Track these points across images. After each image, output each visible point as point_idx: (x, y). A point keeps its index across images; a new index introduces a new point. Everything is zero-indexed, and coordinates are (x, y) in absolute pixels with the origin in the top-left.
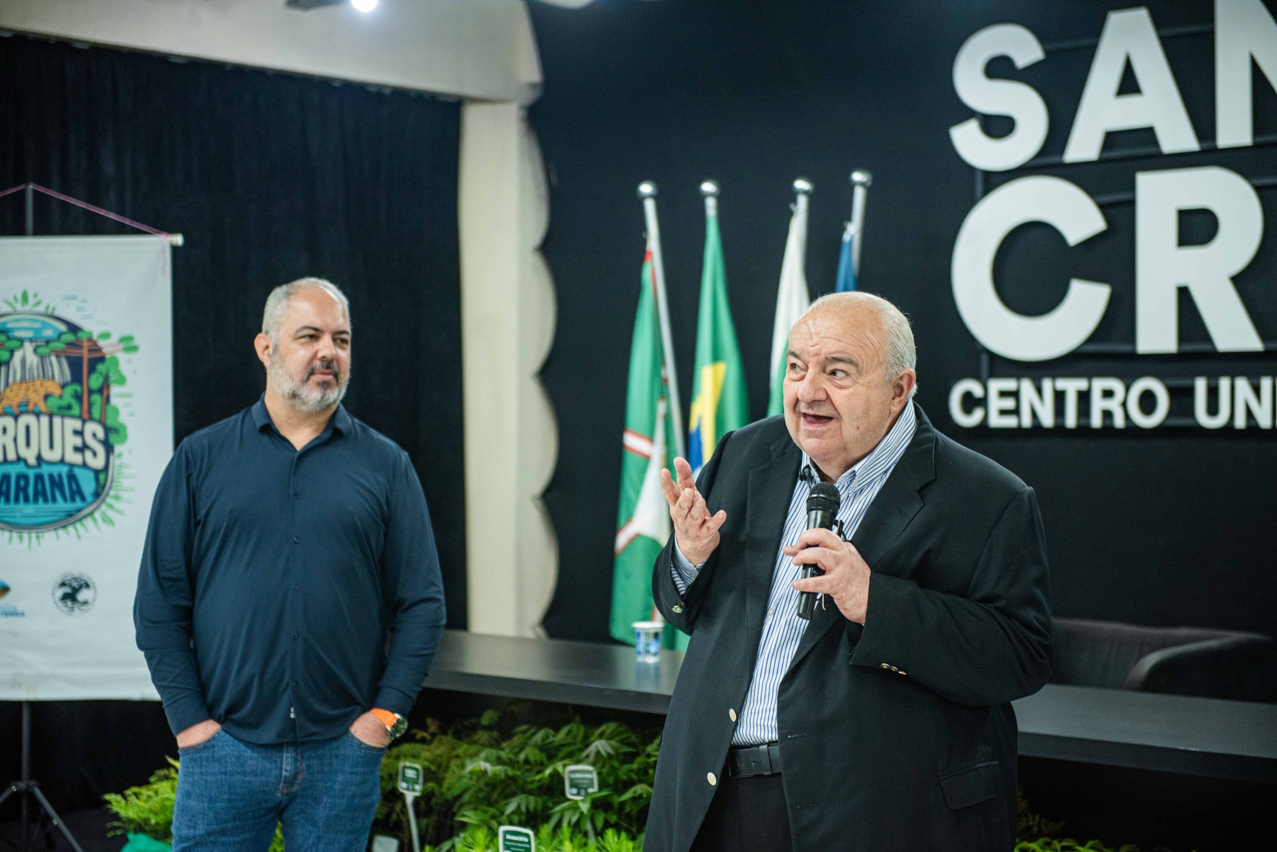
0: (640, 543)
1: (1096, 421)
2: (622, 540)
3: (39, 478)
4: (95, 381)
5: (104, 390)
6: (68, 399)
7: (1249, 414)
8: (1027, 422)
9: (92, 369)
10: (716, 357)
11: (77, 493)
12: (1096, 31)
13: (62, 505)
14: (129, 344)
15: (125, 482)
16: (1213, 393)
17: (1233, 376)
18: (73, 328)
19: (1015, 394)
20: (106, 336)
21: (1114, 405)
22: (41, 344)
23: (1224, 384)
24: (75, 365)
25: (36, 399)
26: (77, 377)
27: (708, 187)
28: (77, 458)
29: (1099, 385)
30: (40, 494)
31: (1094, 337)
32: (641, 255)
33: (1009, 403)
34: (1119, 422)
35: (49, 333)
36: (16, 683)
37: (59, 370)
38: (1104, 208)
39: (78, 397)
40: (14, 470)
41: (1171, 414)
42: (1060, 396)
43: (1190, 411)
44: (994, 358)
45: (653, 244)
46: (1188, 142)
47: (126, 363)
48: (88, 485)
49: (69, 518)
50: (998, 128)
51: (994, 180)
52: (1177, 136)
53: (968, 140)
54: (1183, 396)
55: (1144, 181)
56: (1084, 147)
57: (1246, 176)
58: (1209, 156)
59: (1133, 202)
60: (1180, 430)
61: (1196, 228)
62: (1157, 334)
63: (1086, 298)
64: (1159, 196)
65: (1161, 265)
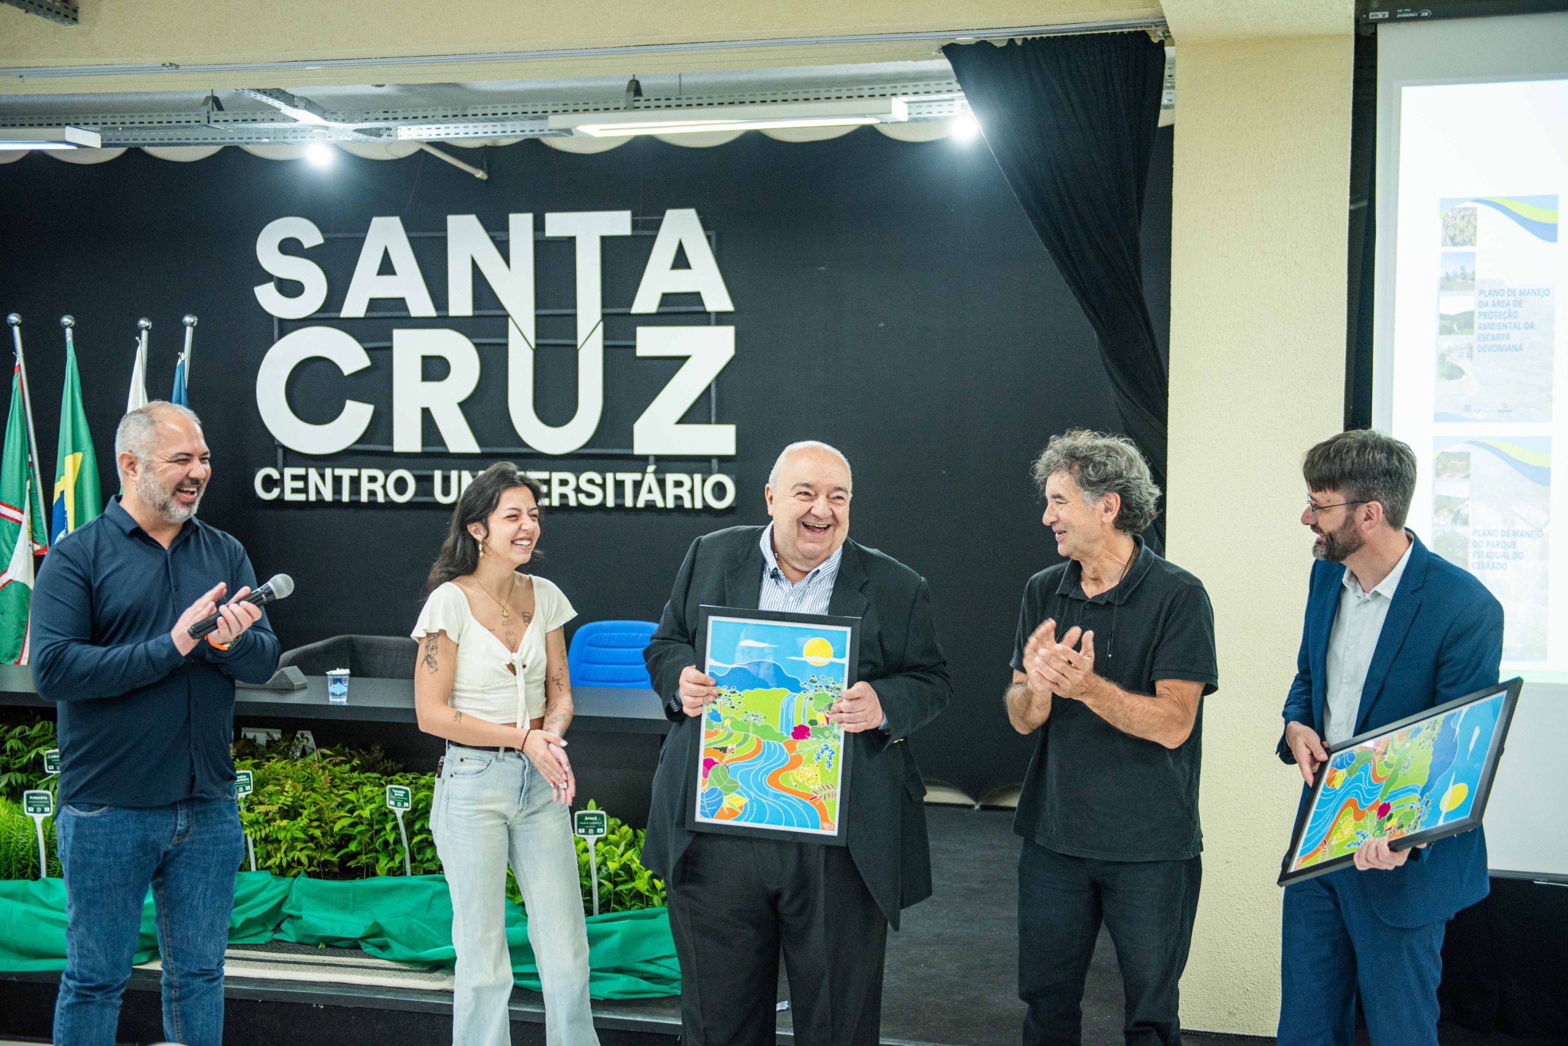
0: (13, 587)
1: (364, 498)
8: (313, 497)
10: (74, 448)
12: (365, 229)
16: (446, 480)
17: (460, 469)
19: (304, 478)
21: (377, 487)
23: (454, 474)
27: (66, 320)
29: (366, 473)
31: (362, 440)
33: (300, 484)
34: (381, 498)
38: (368, 350)
41: (417, 493)
42: (337, 480)
43: (430, 492)
44: (288, 451)
45: (20, 361)
46: (429, 310)
50: (291, 289)
51: (287, 326)
52: (421, 305)
53: (267, 297)
54: (424, 482)
55: (398, 334)
56: (354, 306)
57: (469, 336)
58: (442, 320)
59: (390, 349)
60: (424, 505)
61: (435, 368)
62: (407, 439)
63: (356, 416)
64: (409, 346)
65: (410, 393)
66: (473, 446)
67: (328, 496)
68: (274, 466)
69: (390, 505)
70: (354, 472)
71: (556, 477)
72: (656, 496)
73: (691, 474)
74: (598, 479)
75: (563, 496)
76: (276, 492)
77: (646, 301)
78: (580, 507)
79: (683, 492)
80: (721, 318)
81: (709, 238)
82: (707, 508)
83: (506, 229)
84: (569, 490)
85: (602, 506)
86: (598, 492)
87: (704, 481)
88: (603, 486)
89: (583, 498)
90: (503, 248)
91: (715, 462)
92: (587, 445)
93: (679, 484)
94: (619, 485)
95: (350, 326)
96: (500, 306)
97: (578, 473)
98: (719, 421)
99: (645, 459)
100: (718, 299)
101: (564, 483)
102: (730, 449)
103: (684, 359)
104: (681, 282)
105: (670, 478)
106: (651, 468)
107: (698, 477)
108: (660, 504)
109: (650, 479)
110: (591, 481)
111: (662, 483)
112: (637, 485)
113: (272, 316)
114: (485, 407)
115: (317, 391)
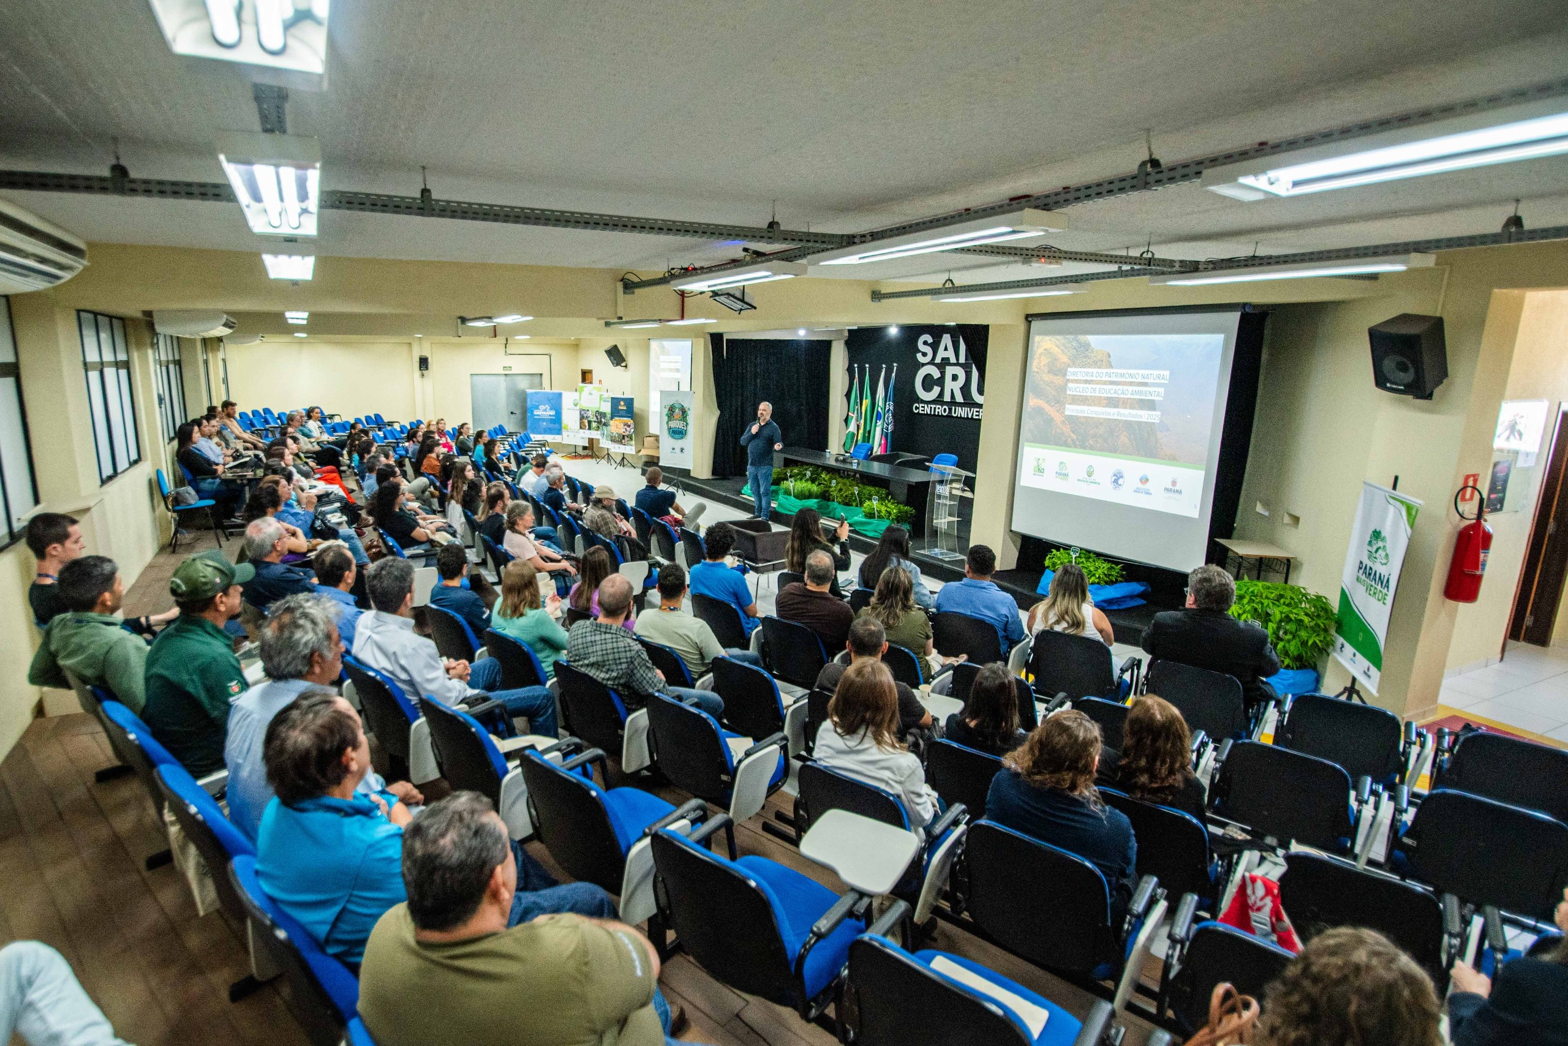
1: (936, 413)
7: (961, 414)
12: (942, 338)
16: (955, 410)
19: (924, 407)
21: (940, 410)
23: (957, 408)
27: (867, 365)
29: (937, 406)
31: (937, 397)
32: (855, 378)
33: (923, 409)
34: (940, 414)
41: (948, 413)
42: (931, 408)
43: (951, 413)
44: (921, 400)
50: (924, 354)
51: (923, 365)
53: (919, 356)
54: (950, 409)
57: (963, 369)
60: (949, 416)
61: (955, 378)
62: (947, 398)
63: (936, 390)
64: (950, 371)
65: (949, 384)
66: (962, 401)
67: (929, 413)
68: (918, 403)
69: (942, 416)
70: (935, 406)
76: (917, 411)
95: (936, 365)
113: (920, 363)
114: (965, 389)
115: (929, 383)
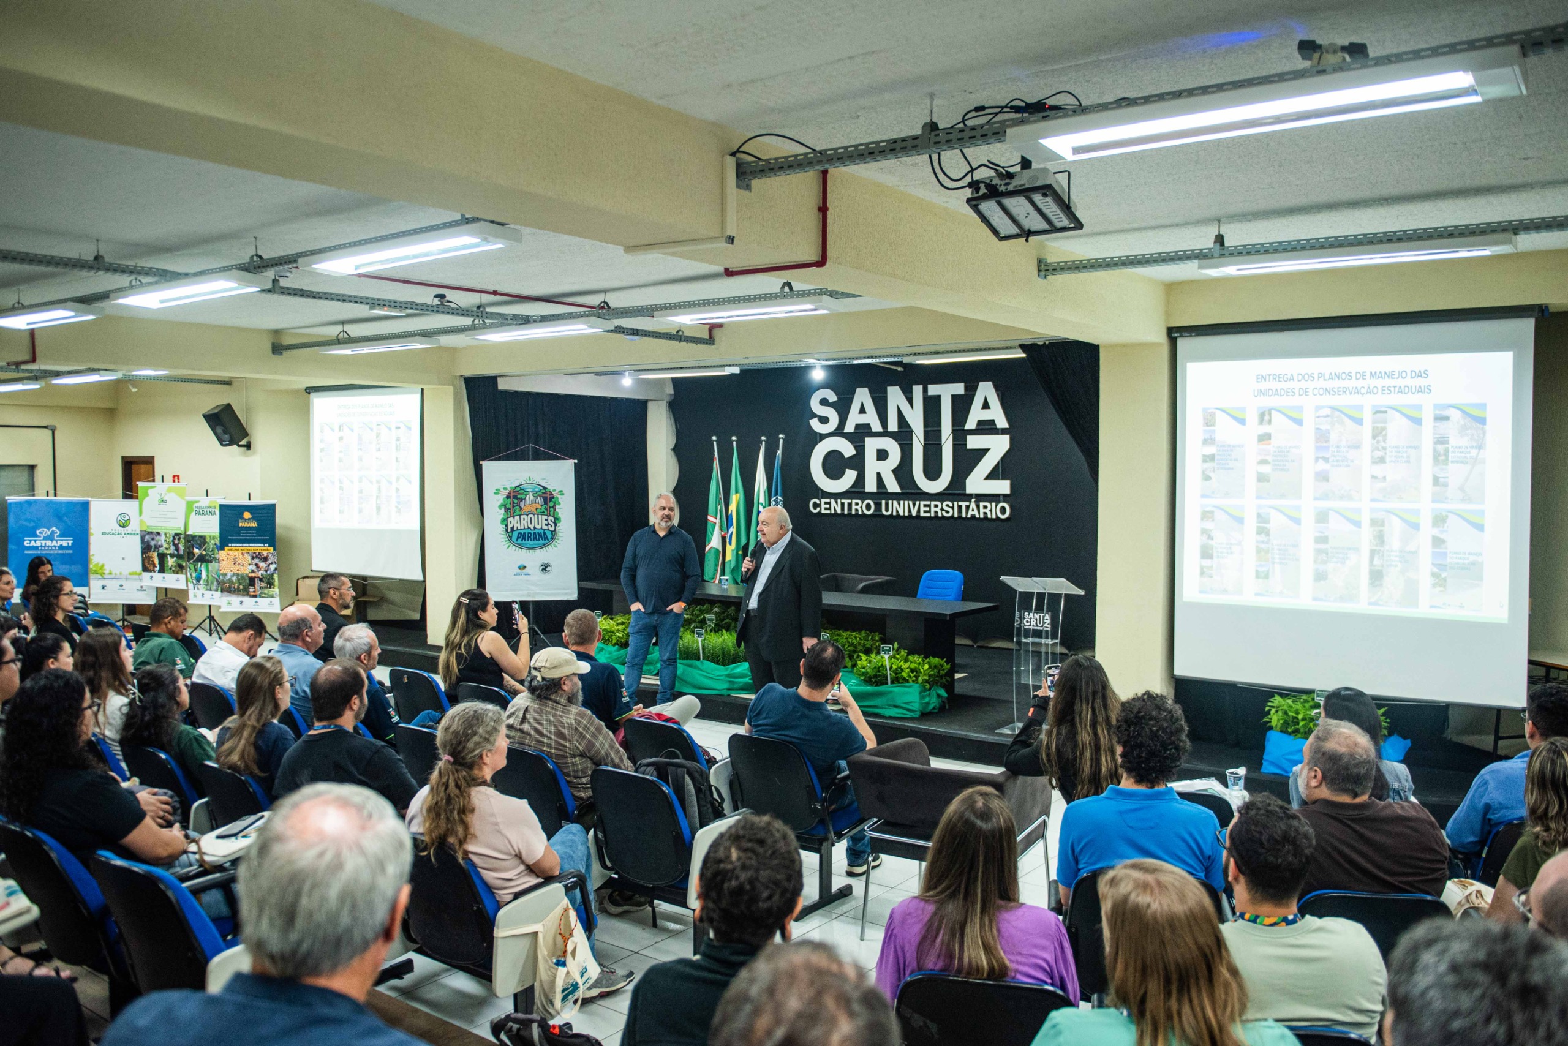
0: (713, 550)
1: (853, 512)
2: (707, 549)
3: (535, 533)
4: (551, 504)
5: (554, 507)
6: (543, 510)
7: (897, 511)
8: (833, 512)
9: (550, 501)
10: (737, 492)
11: (546, 538)
12: (854, 393)
13: (541, 542)
14: (561, 493)
15: (561, 535)
16: (887, 505)
17: (893, 500)
18: (545, 488)
19: (829, 503)
20: (555, 490)
21: (858, 507)
22: (535, 493)
23: (890, 502)
24: (545, 499)
25: (533, 509)
26: (546, 503)
27: (734, 438)
28: (546, 527)
29: (854, 501)
30: (535, 538)
31: (853, 486)
32: (713, 460)
33: (828, 506)
34: (860, 513)
35: (537, 490)
36: (529, 595)
37: (540, 501)
38: (855, 447)
39: (546, 509)
40: (527, 531)
41: (875, 511)
42: (843, 504)
43: (880, 510)
44: (823, 491)
45: (716, 456)
46: (880, 429)
47: (560, 498)
48: (549, 536)
49: (544, 546)
50: (824, 420)
51: (823, 437)
52: (877, 427)
53: (815, 424)
54: (878, 506)
55: (867, 440)
56: (849, 428)
57: (896, 440)
58: (885, 433)
59: (864, 446)
60: (878, 515)
61: (882, 455)
62: (871, 486)
63: (850, 476)
64: (872, 445)
65: (872, 466)
66: (898, 490)
67: (839, 511)
68: (818, 498)
69: (864, 515)
70: (849, 501)
71: (933, 503)
72: (976, 513)
73: (990, 502)
74: (951, 505)
75: (936, 512)
76: (818, 509)
77: (971, 424)
78: (943, 517)
79: (987, 511)
80: (1003, 432)
81: (998, 395)
82: (998, 518)
83: (911, 392)
84: (938, 510)
85: (953, 516)
86: (950, 510)
87: (996, 506)
88: (953, 508)
89: (944, 513)
90: (910, 401)
91: (1001, 498)
92: (946, 489)
93: (985, 507)
94: (960, 507)
95: (847, 436)
96: (910, 427)
97: (942, 502)
98: (1003, 478)
99: (970, 496)
100: (1002, 423)
101: (936, 506)
102: (1007, 491)
103: (988, 450)
104: (986, 415)
105: (982, 504)
106: (973, 500)
107: (994, 504)
108: (977, 516)
109: (973, 505)
110: (947, 506)
111: (978, 507)
112: (968, 507)
113: (816, 432)
114: (903, 472)
115: (834, 465)
